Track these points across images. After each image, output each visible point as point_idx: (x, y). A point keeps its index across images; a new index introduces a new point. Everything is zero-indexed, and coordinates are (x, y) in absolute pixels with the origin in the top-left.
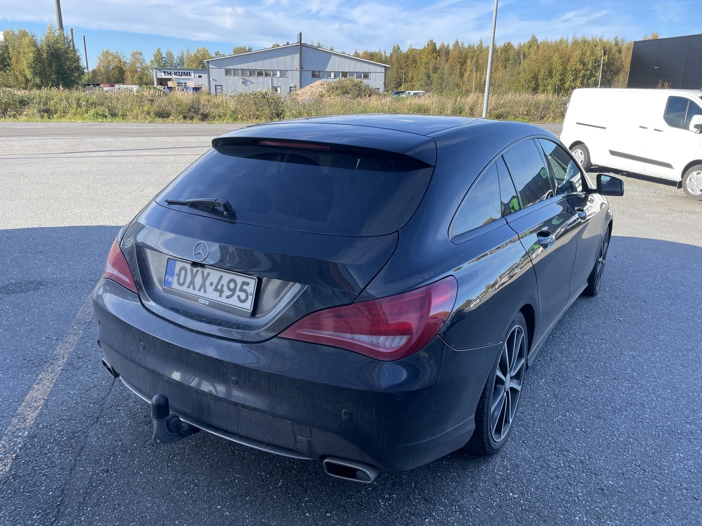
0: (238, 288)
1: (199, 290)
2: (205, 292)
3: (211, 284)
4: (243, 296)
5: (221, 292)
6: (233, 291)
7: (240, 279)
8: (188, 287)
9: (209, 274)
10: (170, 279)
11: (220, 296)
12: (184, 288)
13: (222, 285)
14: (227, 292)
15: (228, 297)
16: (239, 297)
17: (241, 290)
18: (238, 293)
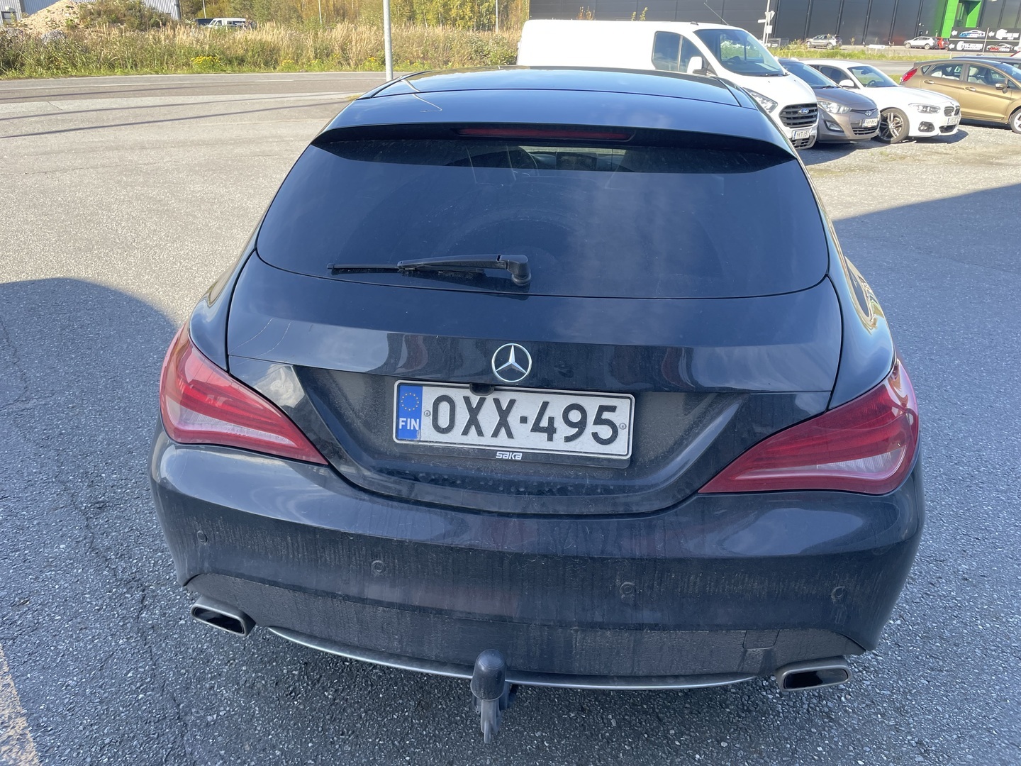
0: (591, 418)
1: (495, 434)
2: (510, 435)
3: (524, 420)
4: (605, 432)
5: (550, 431)
6: (581, 425)
7: (592, 404)
8: (465, 432)
9: (512, 403)
10: (413, 424)
11: (550, 439)
12: (455, 438)
13: (551, 420)
14: (563, 430)
15: (568, 439)
16: (595, 436)
17: (599, 421)
18: (591, 428)
